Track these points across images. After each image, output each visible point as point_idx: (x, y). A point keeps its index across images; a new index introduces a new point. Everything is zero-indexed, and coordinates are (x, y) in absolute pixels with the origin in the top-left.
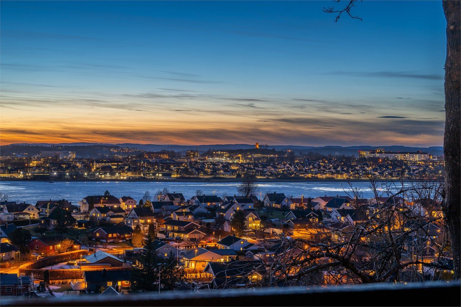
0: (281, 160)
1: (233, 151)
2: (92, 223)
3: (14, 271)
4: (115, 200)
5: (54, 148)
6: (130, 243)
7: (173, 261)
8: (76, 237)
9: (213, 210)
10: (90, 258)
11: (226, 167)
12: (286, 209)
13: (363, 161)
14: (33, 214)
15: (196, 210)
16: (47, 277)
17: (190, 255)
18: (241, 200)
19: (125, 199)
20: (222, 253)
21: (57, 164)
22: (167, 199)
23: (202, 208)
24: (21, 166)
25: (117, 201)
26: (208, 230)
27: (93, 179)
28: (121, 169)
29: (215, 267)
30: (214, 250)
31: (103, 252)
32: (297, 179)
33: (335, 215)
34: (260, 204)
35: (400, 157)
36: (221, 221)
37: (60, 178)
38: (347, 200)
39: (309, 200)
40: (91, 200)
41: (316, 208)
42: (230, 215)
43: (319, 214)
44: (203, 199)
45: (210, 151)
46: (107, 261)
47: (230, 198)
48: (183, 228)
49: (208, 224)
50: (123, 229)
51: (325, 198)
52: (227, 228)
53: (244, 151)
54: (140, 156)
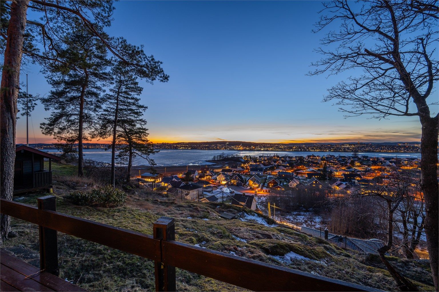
0: (367, 147)
1: (350, 144)
2: (309, 162)
3: (290, 172)
4: (314, 156)
5: (299, 144)
6: (319, 167)
7: (331, 172)
8: (305, 165)
9: (344, 160)
10: (308, 170)
11: (348, 148)
12: (369, 160)
13: (400, 147)
14: (294, 159)
15: (339, 160)
16: (298, 174)
17: (337, 171)
18: (353, 157)
19: (318, 156)
20: (347, 171)
21: (300, 148)
22: (330, 156)
23: (340, 159)
24: (291, 148)
25: (316, 157)
26: (342, 165)
27: (309, 151)
28: (317, 149)
29: (344, 174)
30: (344, 170)
31: (311, 169)
32: (373, 152)
33: (388, 162)
34: (360, 159)
35: (416, 145)
36: (347, 163)
37: (301, 151)
38: (393, 158)
39: (378, 158)
40: (309, 156)
41: (380, 160)
42: (350, 161)
43: (381, 162)
44: (340, 157)
45: (343, 144)
46: (313, 171)
47: (349, 157)
48: (334, 164)
49: (342, 163)
50: (317, 163)
51: (384, 158)
52: (348, 164)
53: (354, 144)
54: (322, 146)
